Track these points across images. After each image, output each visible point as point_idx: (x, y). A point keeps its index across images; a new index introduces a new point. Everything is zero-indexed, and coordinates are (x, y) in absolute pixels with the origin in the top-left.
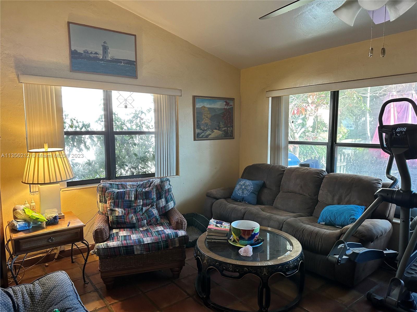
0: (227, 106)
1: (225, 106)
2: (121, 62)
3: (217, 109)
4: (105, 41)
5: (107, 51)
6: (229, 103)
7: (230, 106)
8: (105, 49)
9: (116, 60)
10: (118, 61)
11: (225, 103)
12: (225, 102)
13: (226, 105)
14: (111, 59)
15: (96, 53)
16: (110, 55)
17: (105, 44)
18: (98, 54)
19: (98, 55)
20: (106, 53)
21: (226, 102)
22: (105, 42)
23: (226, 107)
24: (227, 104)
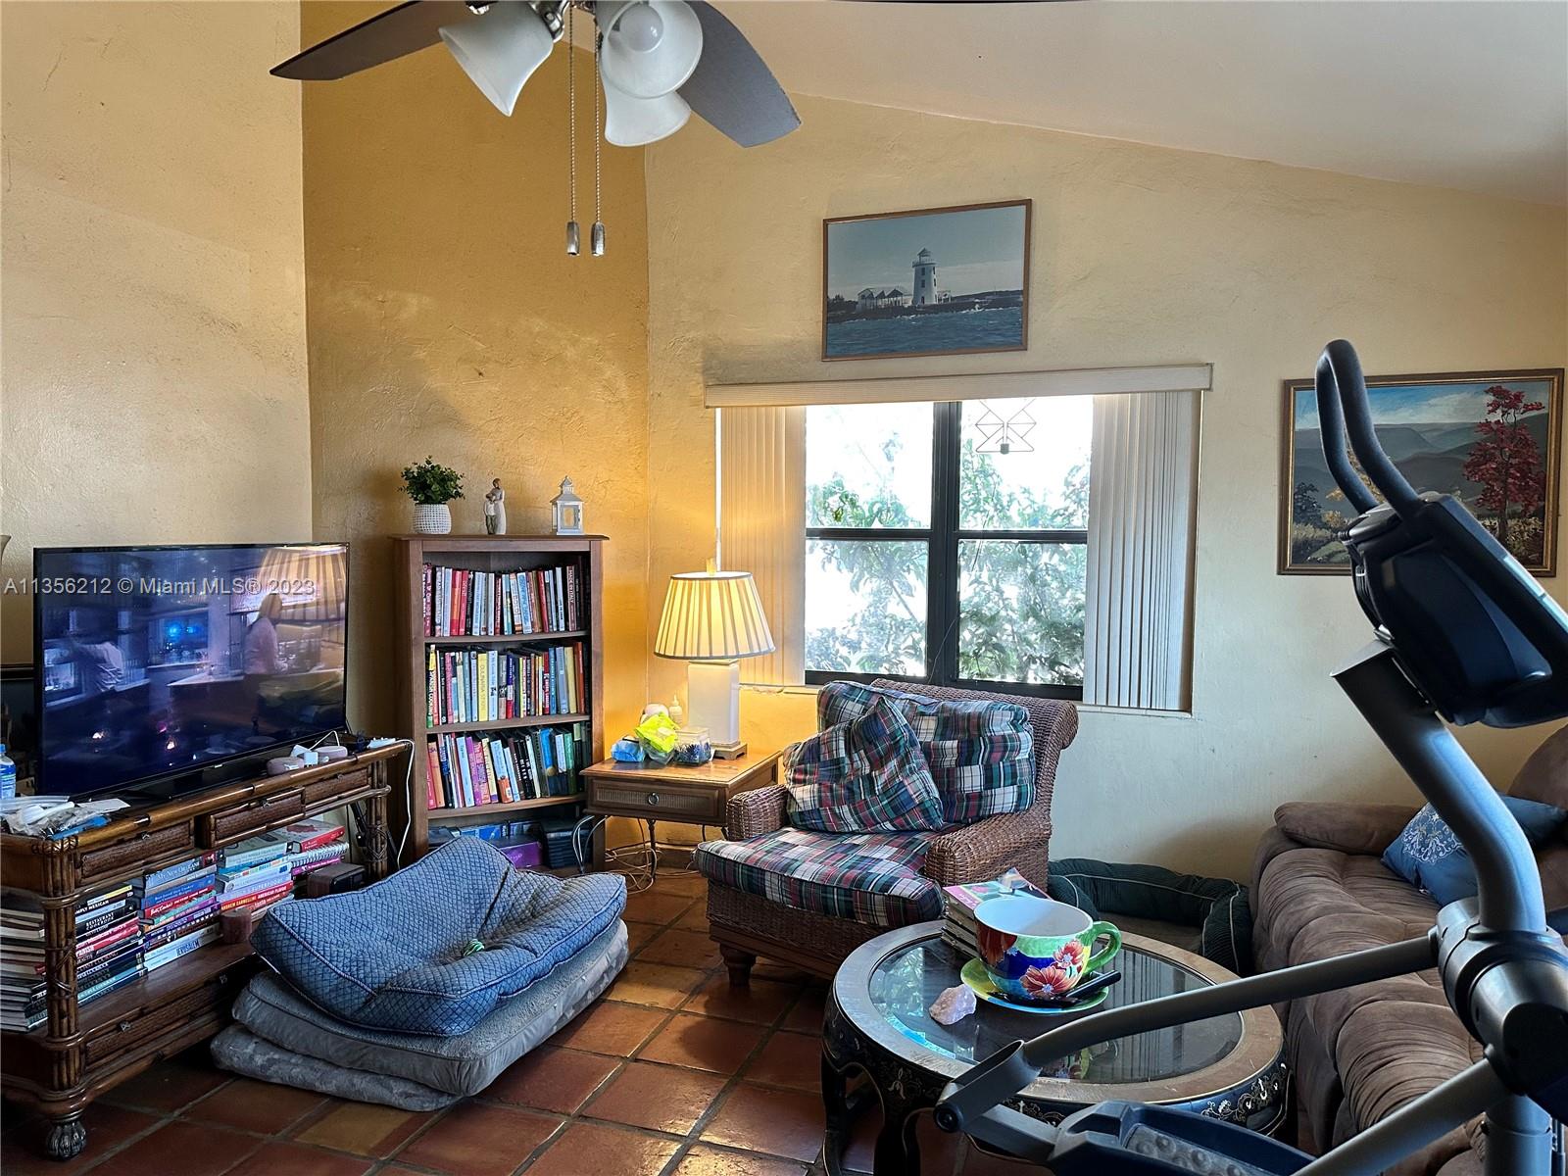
0: (1504, 413)
1: (1493, 411)
2: (972, 305)
3: (1434, 428)
4: (924, 250)
5: (930, 277)
6: (1518, 397)
7: (1527, 408)
8: (923, 273)
9: (956, 301)
10: (964, 302)
11: (1490, 398)
12: (1487, 392)
13: (1495, 407)
14: (940, 300)
15: (896, 293)
16: (936, 291)
17: (923, 258)
18: (901, 294)
19: (899, 298)
20: (923, 286)
21: (1497, 392)
22: (923, 253)
23: (1497, 416)
24: (1505, 399)
